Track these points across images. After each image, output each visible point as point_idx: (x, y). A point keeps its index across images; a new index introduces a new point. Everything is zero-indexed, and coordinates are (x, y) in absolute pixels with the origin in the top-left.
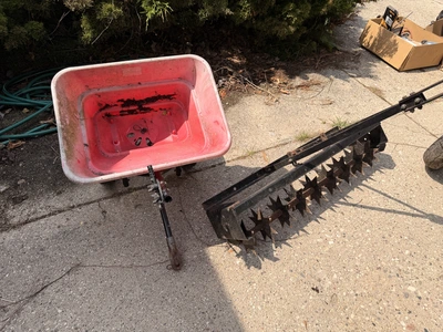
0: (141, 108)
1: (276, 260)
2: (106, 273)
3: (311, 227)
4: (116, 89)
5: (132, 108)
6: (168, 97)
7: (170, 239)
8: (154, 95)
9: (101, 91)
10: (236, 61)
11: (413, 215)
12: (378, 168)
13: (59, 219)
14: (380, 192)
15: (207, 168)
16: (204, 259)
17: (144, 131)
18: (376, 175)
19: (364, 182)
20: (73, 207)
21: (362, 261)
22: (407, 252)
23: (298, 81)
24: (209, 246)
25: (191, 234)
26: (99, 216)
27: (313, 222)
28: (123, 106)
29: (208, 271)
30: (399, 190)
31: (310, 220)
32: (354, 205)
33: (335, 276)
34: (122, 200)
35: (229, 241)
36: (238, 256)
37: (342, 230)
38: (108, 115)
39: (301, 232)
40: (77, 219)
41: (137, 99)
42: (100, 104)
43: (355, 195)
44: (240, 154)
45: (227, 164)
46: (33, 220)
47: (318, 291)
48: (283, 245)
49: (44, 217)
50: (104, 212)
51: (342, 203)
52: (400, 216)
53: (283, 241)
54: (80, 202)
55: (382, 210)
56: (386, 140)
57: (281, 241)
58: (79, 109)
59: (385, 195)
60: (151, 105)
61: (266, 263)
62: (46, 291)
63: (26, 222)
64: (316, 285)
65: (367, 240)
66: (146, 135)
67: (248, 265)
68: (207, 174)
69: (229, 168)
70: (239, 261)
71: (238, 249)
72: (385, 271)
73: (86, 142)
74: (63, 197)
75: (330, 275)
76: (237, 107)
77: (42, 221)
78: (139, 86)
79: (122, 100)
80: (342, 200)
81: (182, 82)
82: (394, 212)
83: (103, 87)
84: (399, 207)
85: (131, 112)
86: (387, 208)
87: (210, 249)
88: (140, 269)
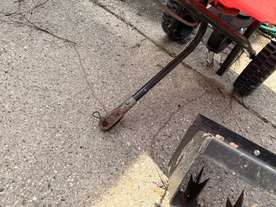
2: (74, 66)
7: (132, 100)
15: (256, 113)
16: (130, 156)
20: (131, 26)
24: (152, 155)
25: (156, 128)
26: (133, 42)
29: (114, 170)
34: (158, 53)
40: (122, 31)
46: (106, 9)
49: (113, 13)
50: (139, 46)
54: (138, 28)
62: (44, 34)
63: (102, 6)
74: (136, 17)
77: (108, 13)
87: (149, 159)
88: (90, 92)
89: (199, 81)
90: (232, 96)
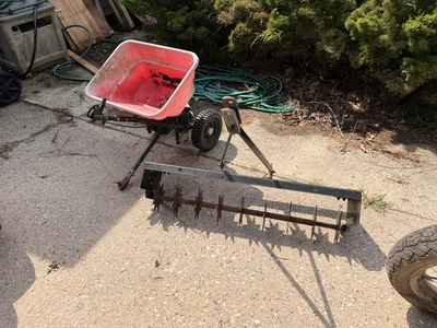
0: (171, 84)
2: (99, 167)
3: (217, 236)
5: (168, 82)
7: (132, 170)
9: (149, 61)
10: (356, 107)
11: (317, 312)
14: (316, 271)
20: (131, 134)
21: (212, 286)
26: (133, 143)
27: (223, 236)
28: (163, 78)
30: (342, 287)
31: (223, 233)
32: (273, 256)
33: (180, 272)
36: (151, 211)
37: (234, 258)
38: (157, 82)
39: (205, 233)
40: (124, 139)
41: (169, 77)
42: (151, 72)
43: (288, 252)
45: (228, 164)
46: (111, 128)
47: (157, 266)
48: (183, 229)
49: (117, 130)
51: (267, 248)
53: (186, 226)
55: (293, 281)
57: (184, 224)
58: (132, 67)
59: (318, 276)
61: (159, 226)
64: (163, 263)
65: (240, 281)
67: (149, 218)
70: (149, 213)
73: (119, 84)
75: (179, 268)
76: (299, 137)
78: (168, 67)
79: (161, 74)
80: (270, 245)
82: (302, 293)
84: (314, 294)
85: (168, 85)
86: (301, 284)
90: (199, 154)
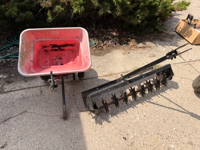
0: (60, 49)
1: (110, 122)
2: (35, 117)
3: (130, 110)
4: (48, 39)
5: (56, 48)
6: (72, 45)
7: (64, 106)
8: (65, 43)
9: (42, 40)
10: (114, 34)
11: (182, 112)
12: (170, 88)
13: (23, 92)
14: (168, 99)
15: (89, 78)
16: (78, 117)
17: (60, 58)
18: (168, 91)
19: (161, 93)
20: (30, 88)
21: (150, 129)
22: (174, 129)
23: (141, 45)
24: (81, 112)
25: (75, 106)
26: (39, 92)
27: (131, 108)
28: (52, 47)
29: (78, 122)
30: (178, 99)
31: (130, 107)
32: (153, 103)
33: (136, 134)
35: (91, 111)
36: (93, 118)
37: (144, 114)
38: (46, 51)
39: (124, 112)
40: (30, 93)
41: (58, 45)
42: (42, 46)
43: (155, 99)
44: (105, 74)
45: (99, 78)
46: (13, 91)
47: (125, 139)
48: (115, 116)
49: (17, 90)
50: (42, 91)
51: (148, 102)
52: (175, 111)
53: (115, 114)
54: (33, 86)
55: (167, 107)
56: (173, 75)
57: (113, 114)
58: (32, 46)
59: (170, 100)
60: (64, 48)
62: (10, 120)
63: (10, 91)
64: (126, 136)
65: (155, 120)
66: (61, 61)
67: (96, 123)
68: (89, 81)
69: (99, 80)
70: (93, 120)
71: (94, 115)
72: (161, 136)
73: (32, 60)
74: (27, 83)
75: (133, 133)
76: (109, 54)
77: (16, 92)
78: (58, 39)
79: (51, 45)
80: (148, 100)
81: (77, 39)
82: (173, 109)
83: (43, 38)
84: (176, 107)
85: (56, 50)
86: (169, 107)
87: (81, 113)
88: (50, 117)
89: (69, 84)
90: (81, 80)
